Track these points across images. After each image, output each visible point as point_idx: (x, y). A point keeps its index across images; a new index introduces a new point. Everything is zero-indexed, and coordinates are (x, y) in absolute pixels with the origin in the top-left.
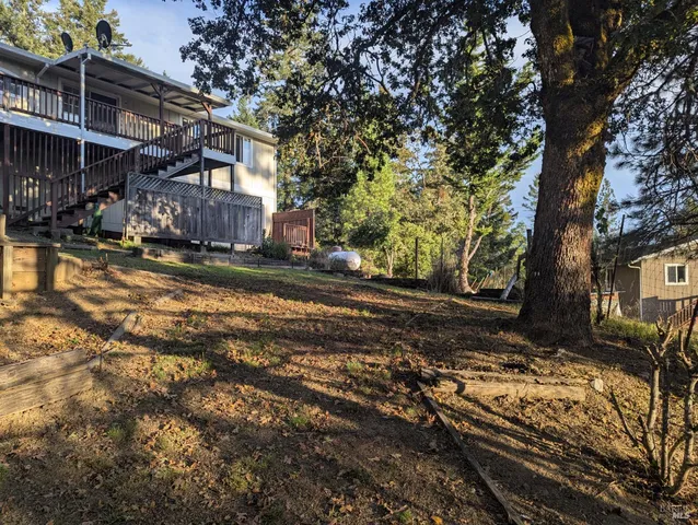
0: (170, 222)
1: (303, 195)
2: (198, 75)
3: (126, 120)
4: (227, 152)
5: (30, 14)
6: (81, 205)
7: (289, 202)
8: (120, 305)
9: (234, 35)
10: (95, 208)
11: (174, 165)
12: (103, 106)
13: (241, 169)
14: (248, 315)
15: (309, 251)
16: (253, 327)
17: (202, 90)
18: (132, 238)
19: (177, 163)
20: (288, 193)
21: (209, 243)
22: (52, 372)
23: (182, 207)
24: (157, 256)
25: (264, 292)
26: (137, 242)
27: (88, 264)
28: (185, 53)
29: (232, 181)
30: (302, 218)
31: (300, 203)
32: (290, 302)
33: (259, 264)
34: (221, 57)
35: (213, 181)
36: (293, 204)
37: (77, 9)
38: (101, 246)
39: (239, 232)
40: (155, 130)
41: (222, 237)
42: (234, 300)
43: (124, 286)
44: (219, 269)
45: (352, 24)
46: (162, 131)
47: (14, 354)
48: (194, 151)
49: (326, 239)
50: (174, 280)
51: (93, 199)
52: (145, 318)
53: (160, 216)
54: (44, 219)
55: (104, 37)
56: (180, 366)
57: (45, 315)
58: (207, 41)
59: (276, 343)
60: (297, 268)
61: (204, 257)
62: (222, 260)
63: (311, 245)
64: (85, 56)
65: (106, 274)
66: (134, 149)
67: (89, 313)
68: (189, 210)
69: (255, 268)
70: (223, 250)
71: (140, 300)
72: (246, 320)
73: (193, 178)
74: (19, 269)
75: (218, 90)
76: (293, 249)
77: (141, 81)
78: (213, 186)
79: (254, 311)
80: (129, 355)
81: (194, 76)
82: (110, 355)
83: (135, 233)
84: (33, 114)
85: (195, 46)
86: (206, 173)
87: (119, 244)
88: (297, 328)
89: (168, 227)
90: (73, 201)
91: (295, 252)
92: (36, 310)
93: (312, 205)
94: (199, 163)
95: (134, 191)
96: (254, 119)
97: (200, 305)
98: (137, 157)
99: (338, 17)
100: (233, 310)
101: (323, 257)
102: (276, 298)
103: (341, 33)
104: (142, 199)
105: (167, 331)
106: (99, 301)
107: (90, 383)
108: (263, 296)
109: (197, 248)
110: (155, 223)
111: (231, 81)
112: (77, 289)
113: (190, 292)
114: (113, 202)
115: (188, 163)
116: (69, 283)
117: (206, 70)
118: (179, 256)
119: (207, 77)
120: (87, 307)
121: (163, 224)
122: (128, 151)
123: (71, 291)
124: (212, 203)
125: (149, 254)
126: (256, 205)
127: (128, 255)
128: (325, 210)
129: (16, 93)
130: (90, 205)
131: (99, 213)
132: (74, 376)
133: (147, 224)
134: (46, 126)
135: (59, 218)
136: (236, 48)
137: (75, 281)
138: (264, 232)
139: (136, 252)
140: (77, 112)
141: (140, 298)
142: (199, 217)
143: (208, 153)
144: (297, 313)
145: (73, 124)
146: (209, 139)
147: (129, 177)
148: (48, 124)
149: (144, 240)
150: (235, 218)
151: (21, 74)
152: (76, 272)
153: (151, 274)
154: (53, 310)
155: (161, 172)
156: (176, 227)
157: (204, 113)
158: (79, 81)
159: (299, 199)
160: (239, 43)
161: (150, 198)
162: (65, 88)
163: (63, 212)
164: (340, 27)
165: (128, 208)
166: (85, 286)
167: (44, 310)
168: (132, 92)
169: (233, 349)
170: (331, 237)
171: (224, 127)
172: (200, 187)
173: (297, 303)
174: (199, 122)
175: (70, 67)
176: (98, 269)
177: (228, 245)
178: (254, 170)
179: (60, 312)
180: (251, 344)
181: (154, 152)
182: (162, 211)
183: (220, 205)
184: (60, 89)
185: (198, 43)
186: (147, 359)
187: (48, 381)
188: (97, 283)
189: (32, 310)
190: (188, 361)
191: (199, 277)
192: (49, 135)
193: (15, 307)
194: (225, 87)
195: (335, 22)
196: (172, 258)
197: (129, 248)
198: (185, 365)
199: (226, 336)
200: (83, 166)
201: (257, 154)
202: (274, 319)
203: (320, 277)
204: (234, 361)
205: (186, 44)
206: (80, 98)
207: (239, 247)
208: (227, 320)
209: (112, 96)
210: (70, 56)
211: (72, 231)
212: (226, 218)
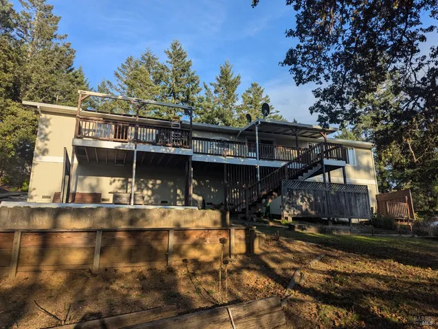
0: (308, 207)
1: (397, 179)
2: (321, 119)
3: (279, 151)
4: (338, 159)
5: (231, 108)
6: (259, 201)
7: (385, 185)
8: (289, 265)
9: (341, 92)
10: (267, 202)
11: (307, 172)
12: (267, 146)
13: (349, 169)
14: (377, 277)
15: (411, 221)
16: (384, 287)
17: (324, 127)
18: (287, 218)
19: (309, 171)
20: (384, 179)
21: (334, 219)
22: (264, 310)
23: (314, 197)
24: (303, 230)
25: (385, 258)
26: (290, 220)
27: (268, 237)
28: (312, 110)
29: (345, 177)
30: (400, 196)
31: (395, 185)
32: (409, 268)
33: (373, 234)
34: (333, 106)
35: (332, 178)
36: (389, 186)
37: (250, 100)
38: (271, 224)
39: (354, 210)
40: (294, 154)
41: (342, 215)
42: (363, 263)
43: (289, 251)
44: (344, 238)
45: (425, 61)
46: (298, 153)
47: (240, 293)
48: (319, 162)
49: (422, 210)
50: (318, 246)
51: (266, 197)
52: (306, 274)
53: (301, 204)
54: (242, 210)
55: (266, 111)
56: (337, 314)
57: (252, 269)
58: (324, 100)
59: (409, 304)
60: (404, 236)
61: (332, 229)
62: (345, 231)
63: (412, 217)
64: (257, 123)
65: (278, 243)
66: (284, 166)
67: (273, 269)
68: (318, 198)
69: (370, 237)
70: (344, 223)
71: (300, 261)
72: (377, 281)
73: (319, 178)
74: (238, 241)
75: (333, 124)
76: (398, 220)
77: (285, 129)
78: (332, 181)
79: (381, 273)
80: (302, 302)
81: (318, 121)
82: (290, 299)
83: (288, 215)
84: (235, 156)
85: (318, 105)
86: (327, 174)
87: (280, 222)
88: (423, 291)
89: (307, 209)
90: (255, 199)
91: (399, 223)
92: (247, 266)
93: (407, 186)
94: (322, 169)
95: (286, 190)
96: (352, 134)
97: (340, 266)
98: (286, 170)
99: (413, 61)
100: (365, 271)
101: (426, 226)
102: (396, 263)
103: (417, 70)
104: (291, 195)
105: (322, 285)
106: (278, 261)
107: (284, 320)
108: (385, 261)
109: (326, 223)
110: (299, 208)
111: (341, 117)
112: (266, 253)
113: (331, 256)
114: (275, 198)
115: (315, 169)
116: (261, 249)
117: (325, 115)
118: (316, 229)
119: (326, 119)
120: (273, 265)
121: (304, 208)
122: (281, 168)
123: (262, 254)
124: (333, 193)
125: (298, 228)
126: (364, 190)
127: (286, 229)
128: (417, 187)
129: (228, 147)
130: (264, 200)
131: (268, 205)
132: (275, 314)
133: (295, 209)
134: (241, 161)
135: (250, 209)
136: (343, 99)
137: (263, 248)
138: (372, 208)
139: (291, 227)
140: (255, 151)
141: (301, 260)
142: (325, 202)
143: (327, 162)
144: (419, 277)
145: (254, 158)
146: (327, 154)
147: (283, 183)
148: (242, 160)
149: (294, 219)
150: (350, 201)
151: (229, 138)
152: (263, 242)
153: (304, 243)
154: (255, 266)
155: (300, 177)
156: (312, 210)
157: (322, 138)
158: (255, 136)
159: (393, 182)
160: (345, 96)
161: (295, 193)
162: (249, 141)
163: (251, 205)
164: (415, 66)
165: (283, 200)
166: (268, 251)
167: (251, 266)
168: (281, 135)
169: (374, 305)
170: (426, 208)
171: (335, 144)
172: (324, 183)
173: (417, 268)
174: (320, 144)
175: (250, 130)
176: (274, 240)
177: (347, 220)
178: (358, 168)
179: (258, 268)
180: (387, 302)
181: (295, 166)
182: (303, 200)
183: (338, 193)
184: (246, 141)
185: (319, 102)
186: (314, 306)
187: (262, 315)
188: (274, 249)
189: (245, 266)
190: (343, 312)
191: (333, 245)
192: (243, 166)
193: (237, 263)
194: (338, 122)
195: (411, 64)
196: (311, 231)
197: (286, 224)
198: (340, 314)
199: (365, 293)
200: (259, 180)
201: (359, 157)
202: (401, 281)
203: (427, 244)
204: (376, 316)
205: (312, 105)
206: (256, 144)
207: (354, 221)
208: (362, 280)
209: (271, 140)
210: (250, 124)
211: (255, 216)
212: (343, 202)
